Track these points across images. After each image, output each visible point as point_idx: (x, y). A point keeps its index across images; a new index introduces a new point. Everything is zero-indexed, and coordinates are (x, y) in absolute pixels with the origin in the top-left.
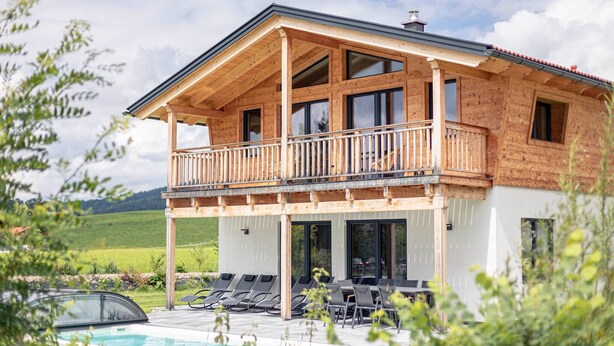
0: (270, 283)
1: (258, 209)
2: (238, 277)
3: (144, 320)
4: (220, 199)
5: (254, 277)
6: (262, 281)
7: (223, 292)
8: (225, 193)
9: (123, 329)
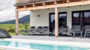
0: (47, 28)
1: (47, 7)
2: (36, 27)
3: (10, 37)
4: (33, 5)
5: (42, 27)
6: (44, 28)
7: (32, 31)
8: (35, 3)
9: (3, 40)
